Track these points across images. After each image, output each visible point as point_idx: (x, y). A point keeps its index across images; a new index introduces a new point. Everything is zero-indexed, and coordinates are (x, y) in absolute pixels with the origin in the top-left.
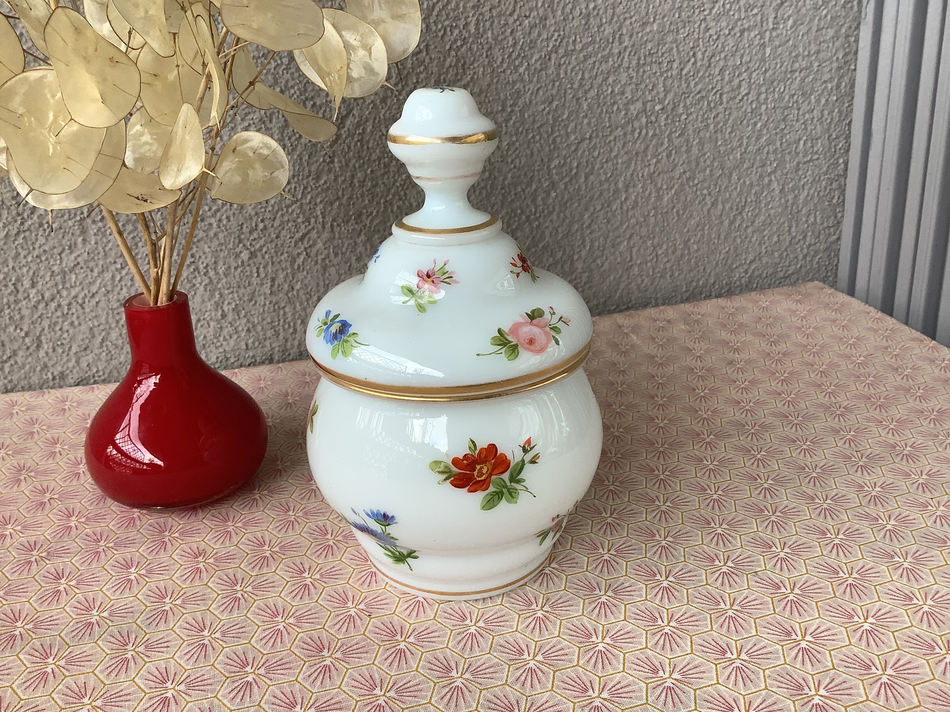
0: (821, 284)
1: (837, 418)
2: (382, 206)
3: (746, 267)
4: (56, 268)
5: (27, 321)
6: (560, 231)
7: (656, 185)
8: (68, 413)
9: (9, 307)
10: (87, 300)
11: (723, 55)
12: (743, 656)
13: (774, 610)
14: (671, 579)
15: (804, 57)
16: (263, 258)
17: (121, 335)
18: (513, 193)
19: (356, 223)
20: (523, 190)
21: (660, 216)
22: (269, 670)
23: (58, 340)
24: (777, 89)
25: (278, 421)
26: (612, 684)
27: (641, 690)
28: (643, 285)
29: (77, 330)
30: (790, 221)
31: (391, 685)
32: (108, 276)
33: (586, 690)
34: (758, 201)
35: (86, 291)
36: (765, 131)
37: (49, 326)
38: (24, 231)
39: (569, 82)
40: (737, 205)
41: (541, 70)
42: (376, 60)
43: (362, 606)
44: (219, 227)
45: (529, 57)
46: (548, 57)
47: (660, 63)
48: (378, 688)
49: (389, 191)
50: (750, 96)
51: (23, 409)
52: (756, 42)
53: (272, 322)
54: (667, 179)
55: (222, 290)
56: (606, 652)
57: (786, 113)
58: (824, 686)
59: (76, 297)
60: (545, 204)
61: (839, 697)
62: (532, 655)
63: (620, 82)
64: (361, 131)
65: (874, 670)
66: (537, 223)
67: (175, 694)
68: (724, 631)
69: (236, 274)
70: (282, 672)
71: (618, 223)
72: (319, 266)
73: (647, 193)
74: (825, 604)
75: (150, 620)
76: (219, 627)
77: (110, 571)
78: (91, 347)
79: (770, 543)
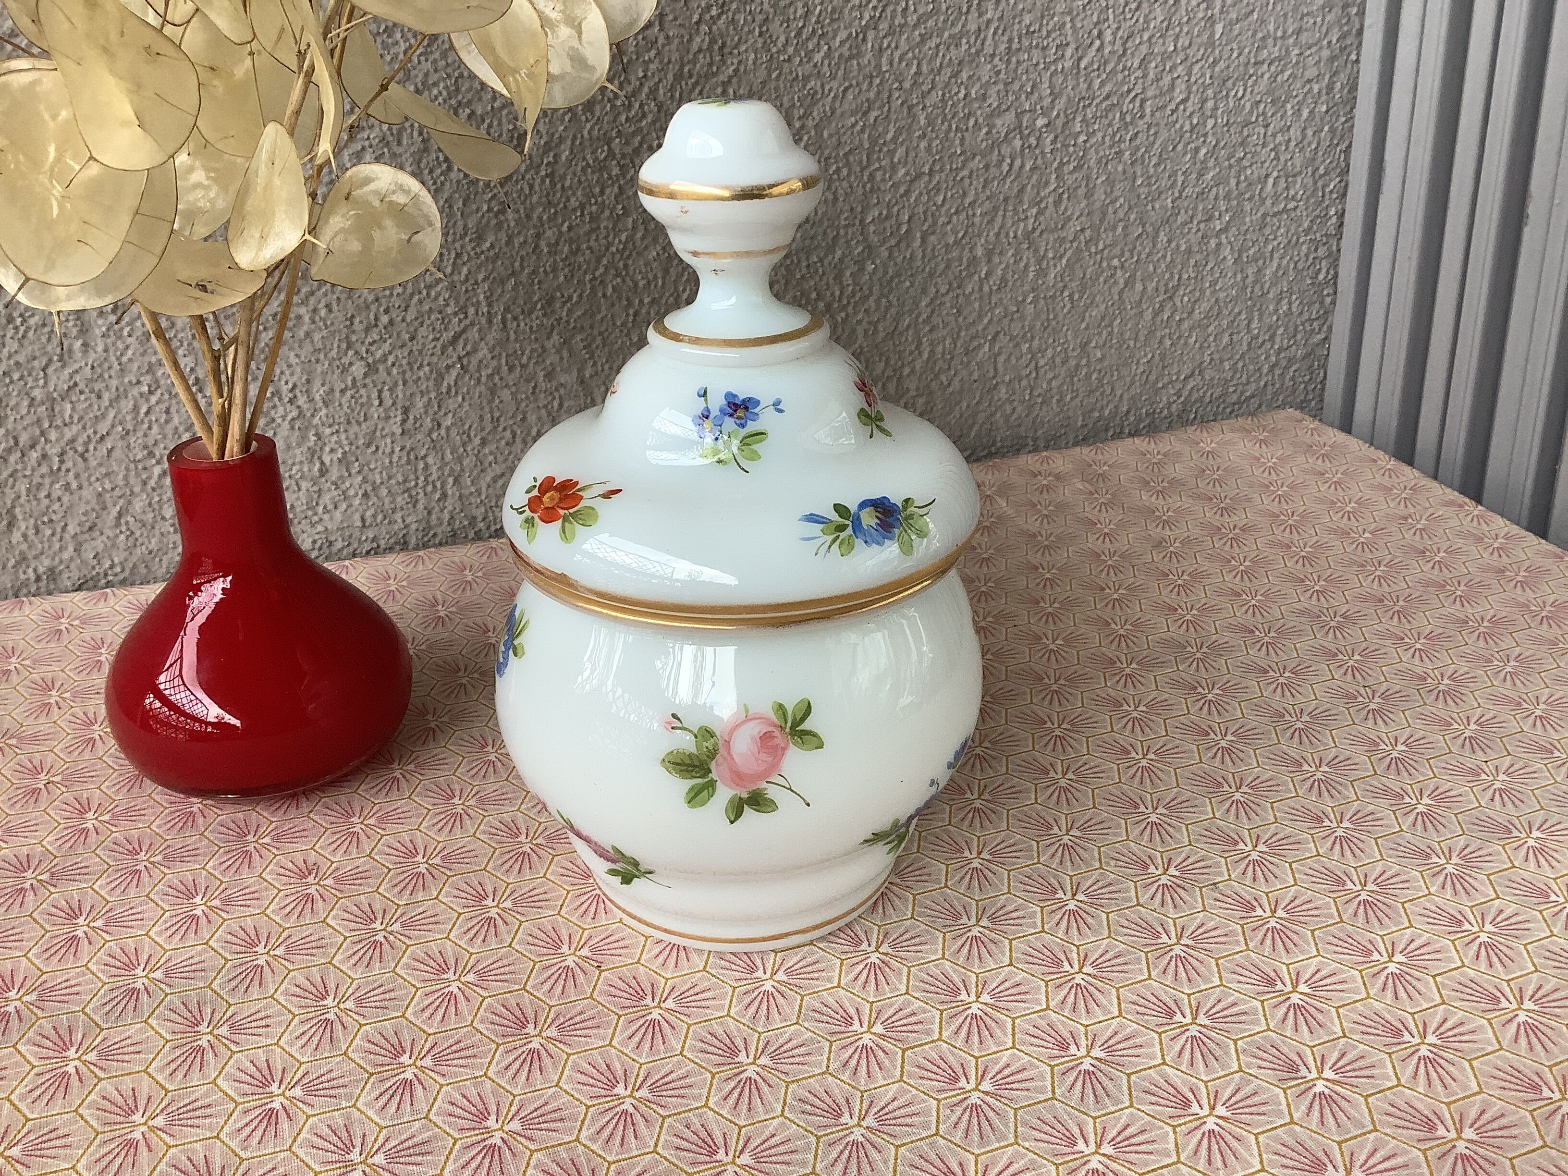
0: (1298, 414)
1: (1331, 634)
2: (588, 286)
3: (1178, 386)
4: (37, 393)
6: (880, 327)
7: (1036, 251)
8: (65, 637)
10: (91, 448)
11: (1146, 37)
12: (1202, 1019)
13: (1247, 944)
14: (1080, 897)
15: (1275, 39)
16: (389, 374)
17: (150, 504)
19: (545, 315)
20: (821, 260)
21: (1042, 303)
22: (438, 1060)
23: (44, 514)
24: (1233, 93)
25: (423, 647)
26: (997, 1068)
27: (1042, 1077)
28: (1015, 416)
29: (76, 496)
30: (1250, 310)
31: (640, 1079)
32: (127, 405)
33: (956, 1079)
34: (1199, 278)
35: (90, 432)
36: (1211, 164)
37: (28, 490)
39: (896, 80)
40: (1166, 285)
41: (851, 57)
42: (590, 43)
43: (585, 952)
44: (314, 322)
45: (831, 35)
46: (861, 36)
47: (1044, 48)
48: (621, 1085)
49: (598, 261)
50: (1190, 103)
52: (1200, 15)
53: (405, 481)
54: (1055, 240)
55: (321, 429)
56: (985, 1017)
57: (1245, 133)
58: (1330, 1065)
59: (72, 441)
60: (855, 284)
61: (1354, 1081)
62: (865, 1025)
63: (979, 79)
64: (551, 159)
65: (1407, 1037)
66: (843, 315)
67: (287, 1103)
68: (1169, 979)
69: (344, 400)
70: (461, 1062)
71: (975, 314)
72: (483, 388)
73: (1022, 265)
74: (1326, 933)
75: (234, 983)
76: (350, 991)
77: (160, 903)
78: (99, 525)
79: (1236, 837)
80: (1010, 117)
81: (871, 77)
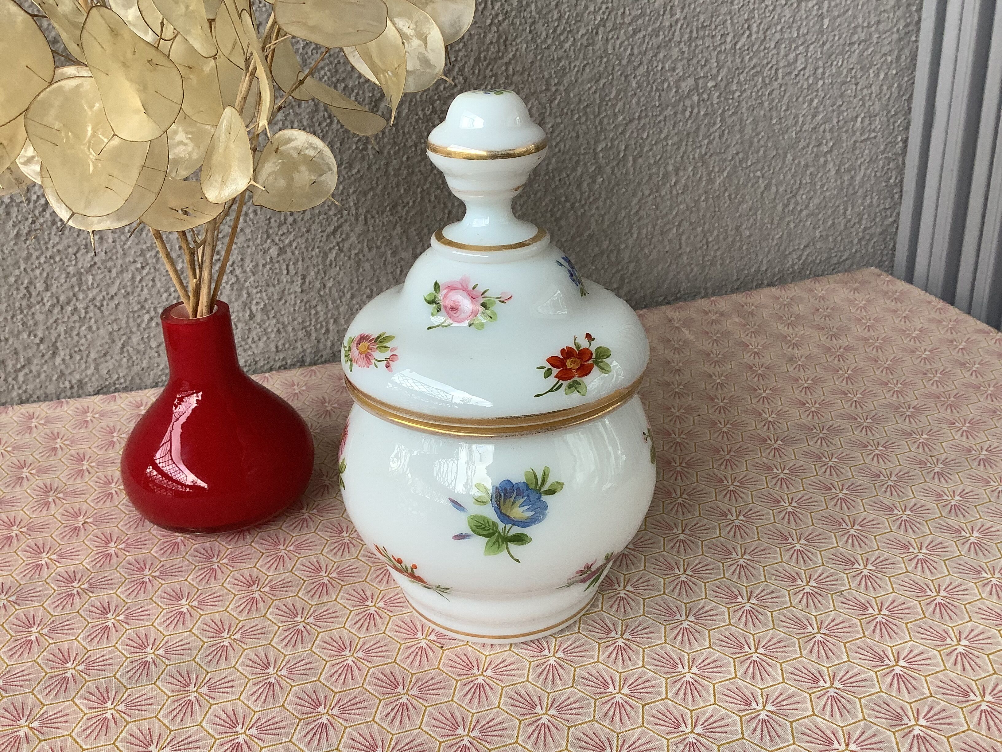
0: (877, 271)
2: (419, 195)
3: (799, 253)
4: (71, 269)
5: (41, 327)
6: (606, 218)
7: (707, 167)
8: (90, 426)
9: (22, 312)
10: (105, 303)
11: (779, 28)
12: (837, 684)
13: (864, 633)
14: (753, 601)
15: (863, 28)
16: (293, 253)
17: (142, 339)
18: (557, 179)
19: (392, 214)
20: (568, 176)
21: (711, 200)
22: (343, 710)
23: (76, 346)
25: (318, 431)
26: (705, 717)
27: (735, 724)
28: (693, 274)
29: (96, 334)
30: (845, 203)
31: (473, 724)
32: (128, 276)
33: (679, 726)
34: (813, 184)
35: (104, 293)
36: (821, 109)
37: (66, 331)
38: (36, 230)
39: (617, 59)
40: (792, 188)
41: (587, 46)
42: (433, 50)
43: (432, 637)
44: (246, 222)
45: (575, 31)
46: (595, 31)
47: (713, 37)
48: (461, 728)
49: (426, 179)
50: (807, 70)
51: (42, 422)
52: (814, 13)
53: (303, 322)
54: (719, 161)
55: (250, 290)
56: (695, 683)
57: (843, 89)
58: (923, 715)
59: (94, 299)
60: (590, 190)
61: (939, 727)
62: (617, 688)
63: (671, 57)
65: (972, 696)
66: (582, 210)
67: (247, 739)
68: (814, 657)
69: (265, 271)
70: (357, 711)
71: (667, 209)
72: (352, 262)
73: (698, 176)
74: (915, 625)
75: (209, 658)
76: (284, 663)
77: (159, 603)
78: (111, 352)
79: (852, 559)
80: (690, 82)
81: (601, 57)
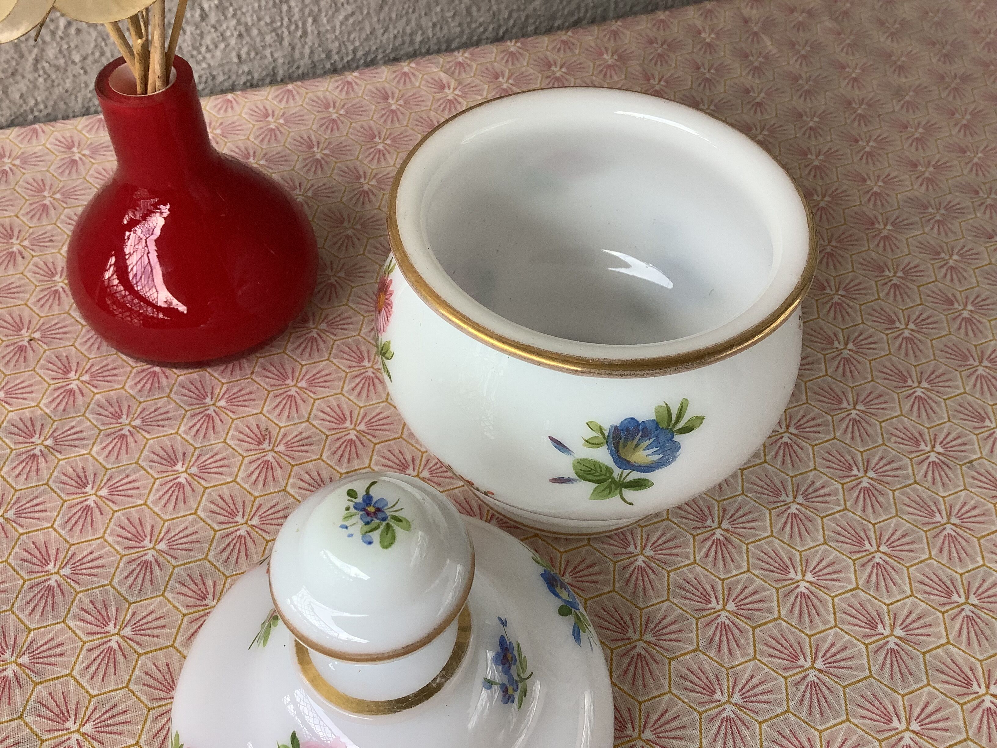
12: (973, 599)
14: (871, 474)
17: (61, 51)
26: (826, 646)
27: (860, 655)
33: (796, 658)
53: (273, 21)
56: (812, 597)
62: (721, 602)
68: (945, 558)
75: (226, 554)
77: (149, 470)
78: (20, 70)
79: (982, 413)
